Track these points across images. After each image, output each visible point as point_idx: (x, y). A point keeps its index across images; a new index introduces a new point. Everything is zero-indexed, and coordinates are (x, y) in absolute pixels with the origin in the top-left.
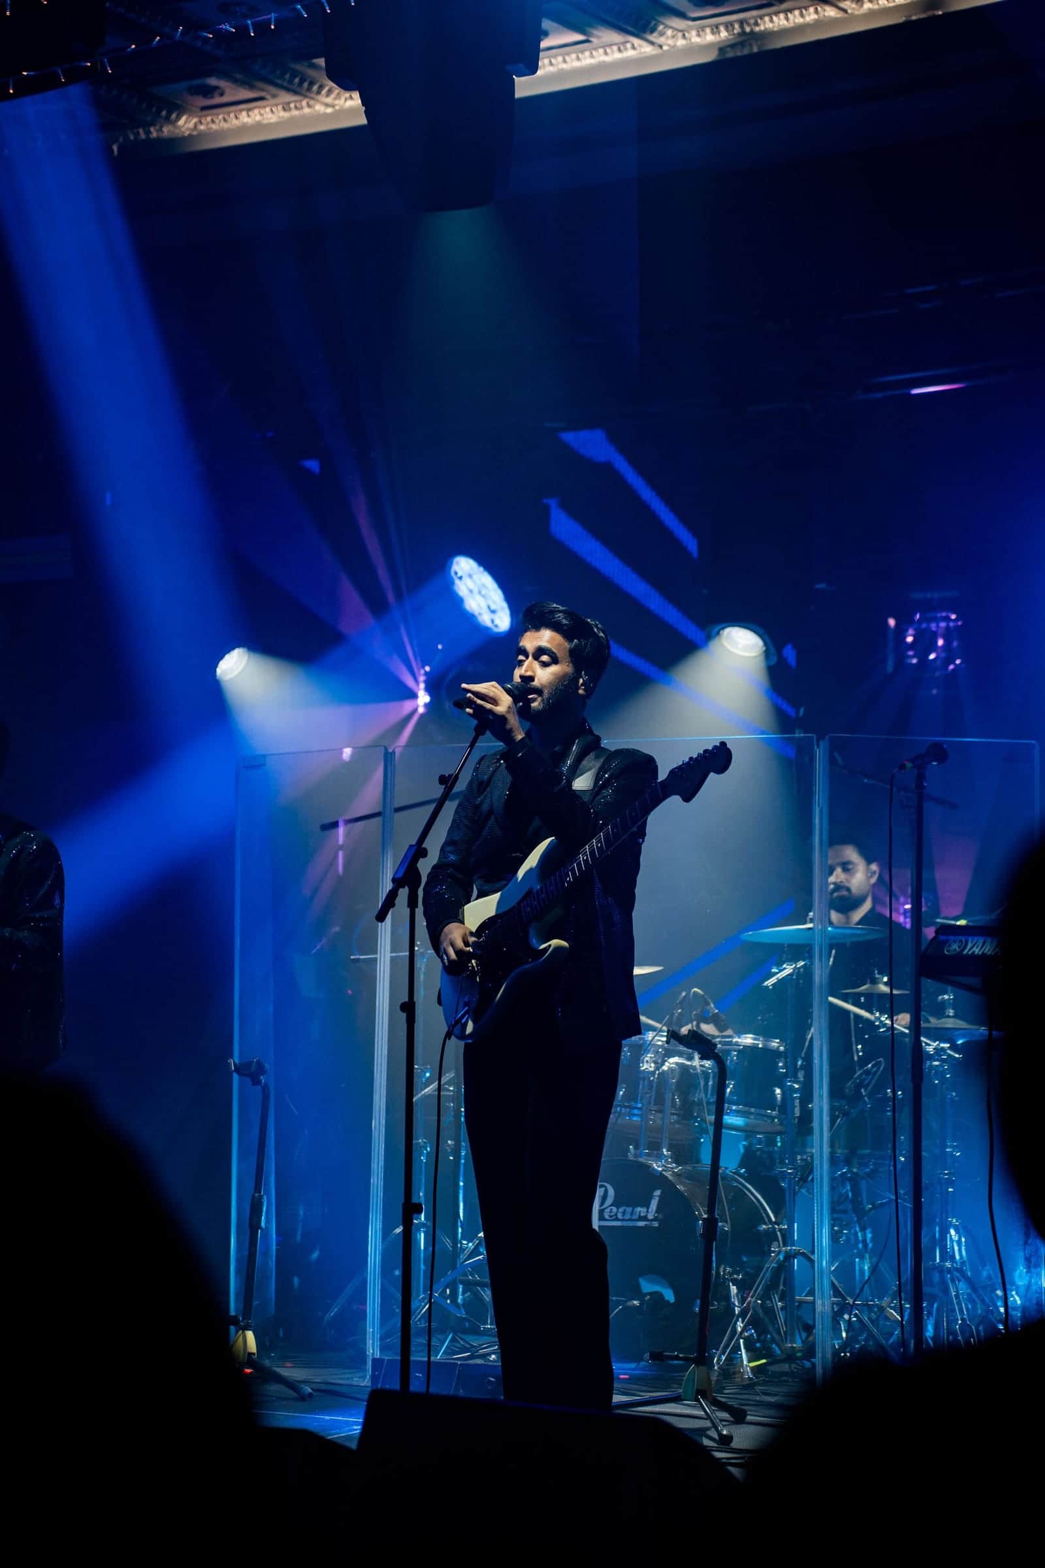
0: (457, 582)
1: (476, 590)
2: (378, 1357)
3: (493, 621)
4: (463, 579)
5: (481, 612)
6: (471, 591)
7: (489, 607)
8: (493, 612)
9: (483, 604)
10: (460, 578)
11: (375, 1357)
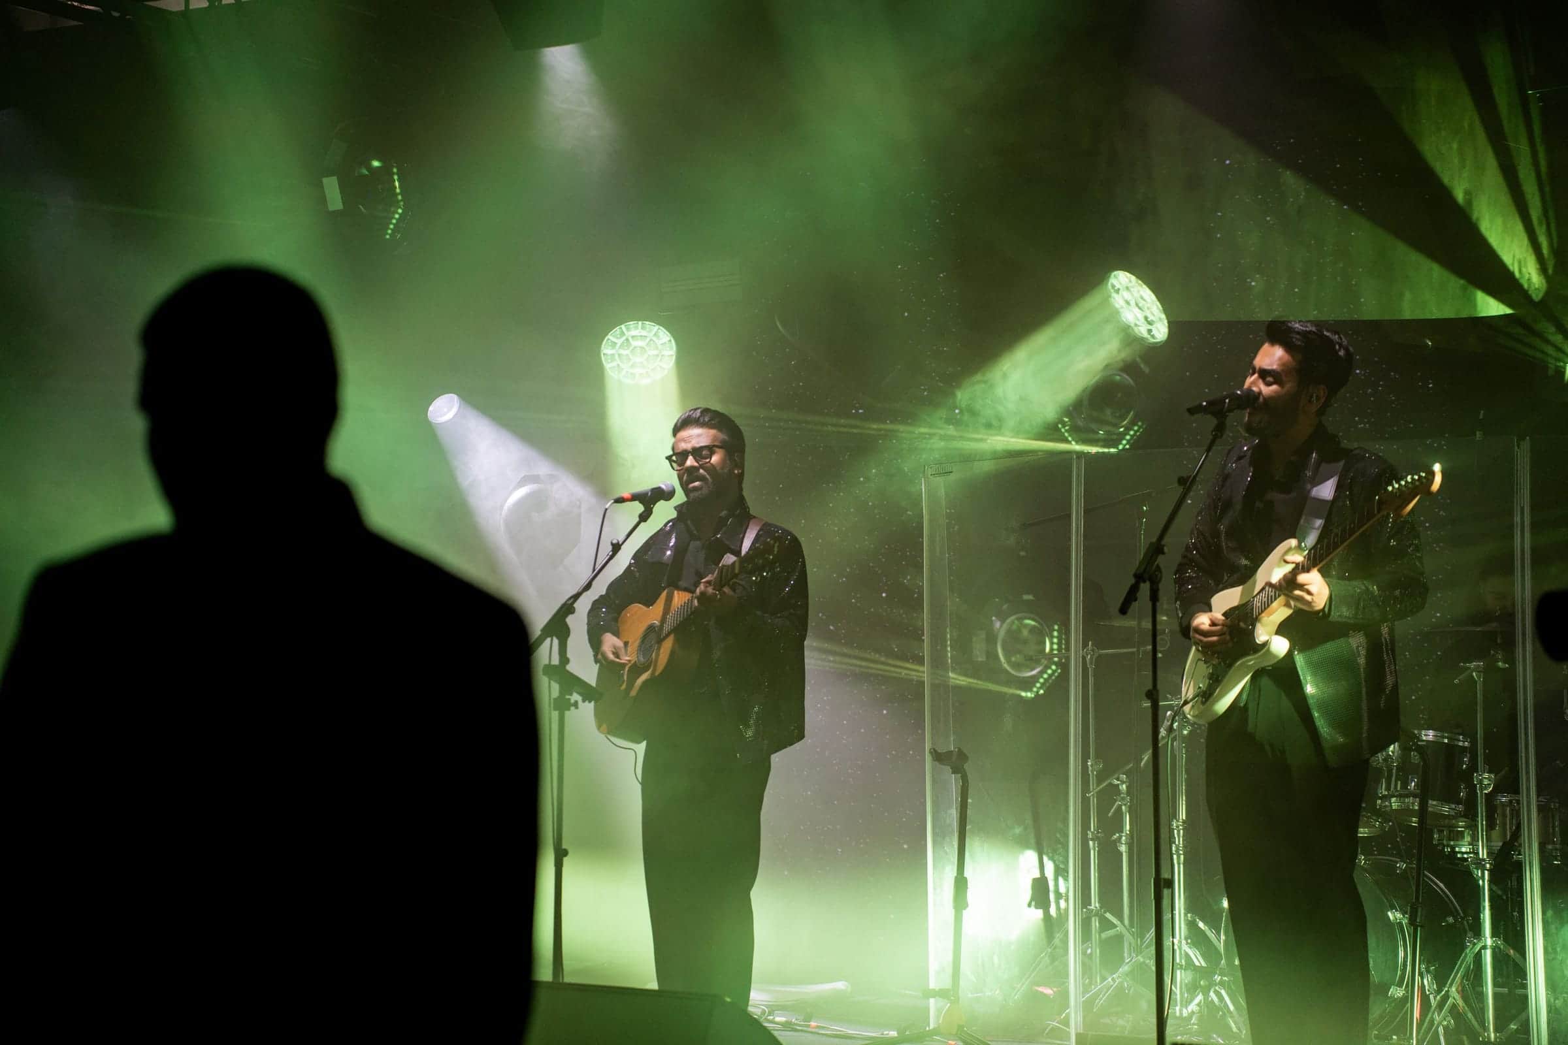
0: (1114, 295)
1: (1133, 303)
2: (1082, 1032)
3: (1150, 331)
4: (1120, 292)
5: (1138, 323)
6: (1128, 303)
7: (1146, 318)
8: (1150, 323)
9: (1140, 315)
10: (1118, 291)
11: (1079, 1031)
